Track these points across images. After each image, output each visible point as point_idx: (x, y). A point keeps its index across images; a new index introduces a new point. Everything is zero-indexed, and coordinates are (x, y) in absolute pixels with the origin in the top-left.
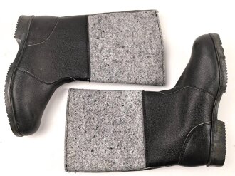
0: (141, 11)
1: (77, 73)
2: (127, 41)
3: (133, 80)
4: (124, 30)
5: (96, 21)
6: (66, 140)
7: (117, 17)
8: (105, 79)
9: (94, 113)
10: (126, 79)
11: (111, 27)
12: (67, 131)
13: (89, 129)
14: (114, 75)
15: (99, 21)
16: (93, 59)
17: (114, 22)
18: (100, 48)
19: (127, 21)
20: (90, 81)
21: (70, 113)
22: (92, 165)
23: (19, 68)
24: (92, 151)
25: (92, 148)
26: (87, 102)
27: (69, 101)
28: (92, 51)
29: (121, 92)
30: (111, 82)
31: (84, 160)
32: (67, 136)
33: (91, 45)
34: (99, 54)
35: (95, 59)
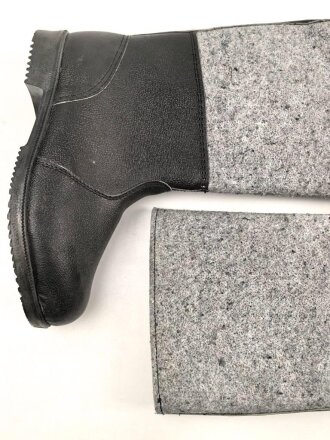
0: (321, 21)
1: (175, 172)
2: (296, 92)
3: (311, 187)
4: (286, 67)
5: (217, 44)
6: (154, 336)
7: (268, 35)
8: (243, 185)
9: (219, 269)
10: (294, 185)
11: (254, 59)
12: (155, 313)
13: (210, 309)
14: (266, 176)
15: (224, 45)
16: (214, 136)
17: (262, 46)
18: (230, 109)
19: (289, 46)
20: (206, 190)
21: (159, 268)
22: (223, 397)
23: (43, 160)
24: (221, 362)
25: (219, 356)
26: (198, 240)
27: (154, 239)
28: (211, 117)
29: (285, 218)
30: (257, 193)
31: (202, 387)
32: (155, 324)
33: (210, 103)
34: (230, 124)
35: (218, 137)
